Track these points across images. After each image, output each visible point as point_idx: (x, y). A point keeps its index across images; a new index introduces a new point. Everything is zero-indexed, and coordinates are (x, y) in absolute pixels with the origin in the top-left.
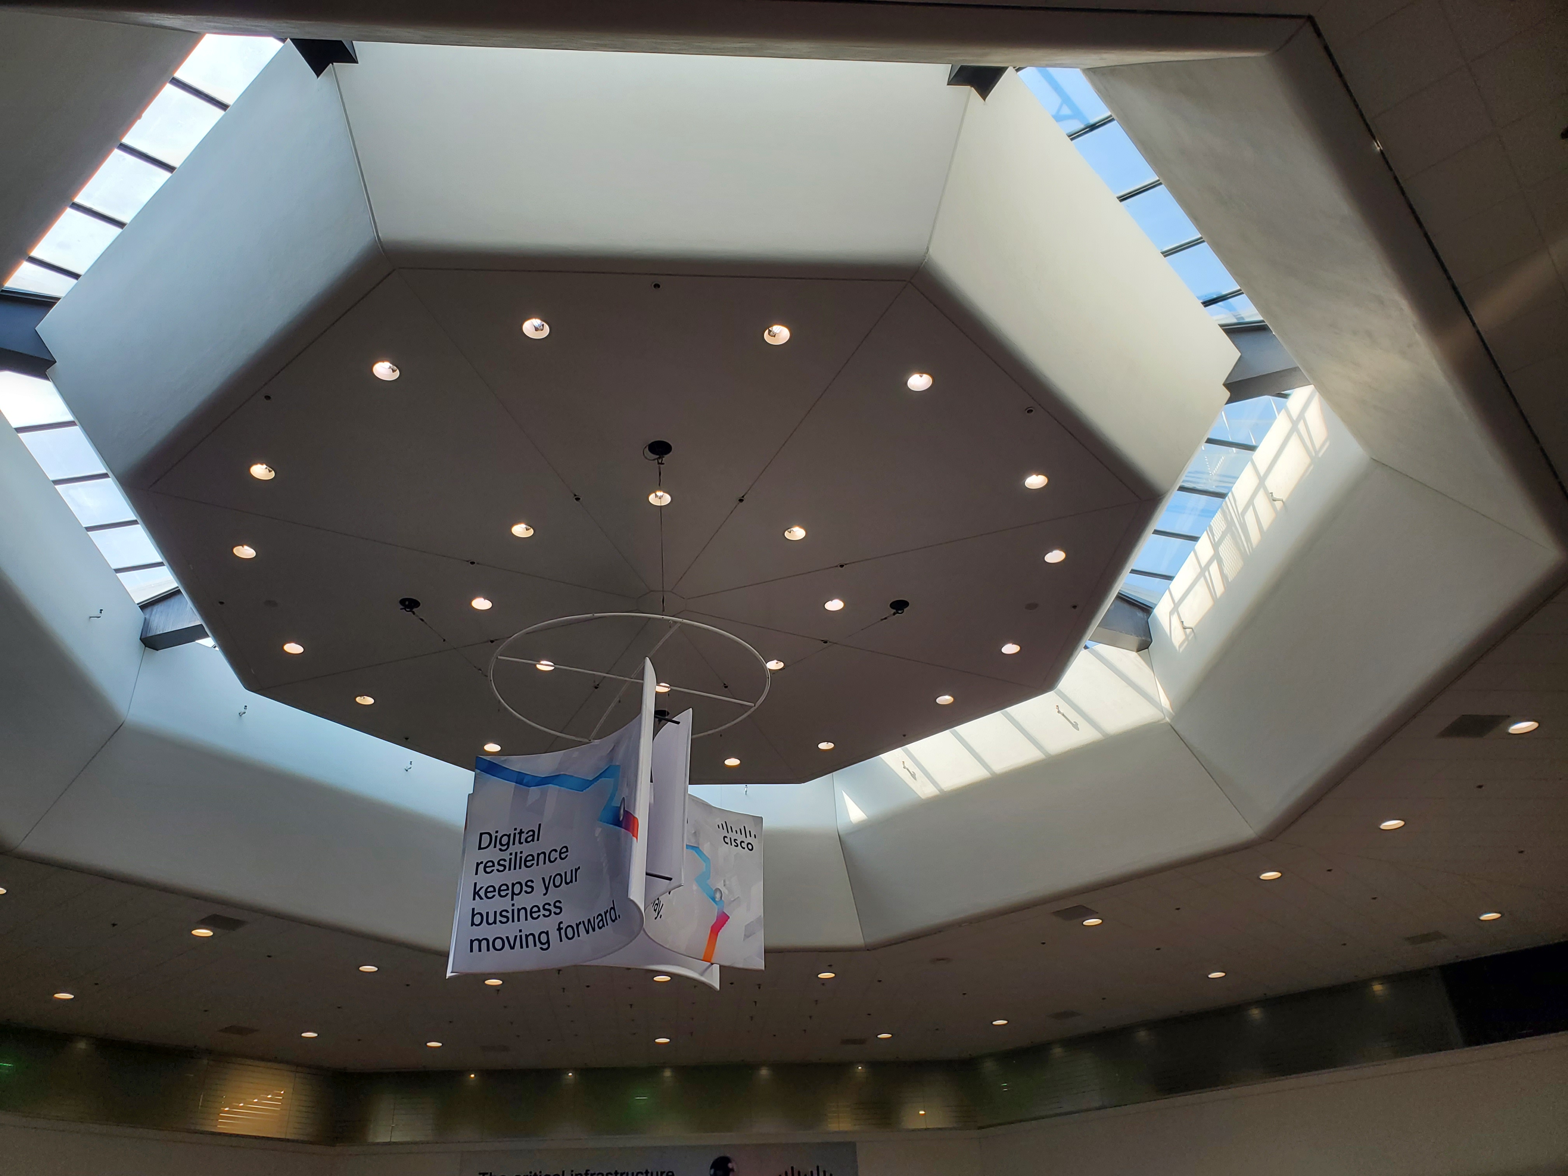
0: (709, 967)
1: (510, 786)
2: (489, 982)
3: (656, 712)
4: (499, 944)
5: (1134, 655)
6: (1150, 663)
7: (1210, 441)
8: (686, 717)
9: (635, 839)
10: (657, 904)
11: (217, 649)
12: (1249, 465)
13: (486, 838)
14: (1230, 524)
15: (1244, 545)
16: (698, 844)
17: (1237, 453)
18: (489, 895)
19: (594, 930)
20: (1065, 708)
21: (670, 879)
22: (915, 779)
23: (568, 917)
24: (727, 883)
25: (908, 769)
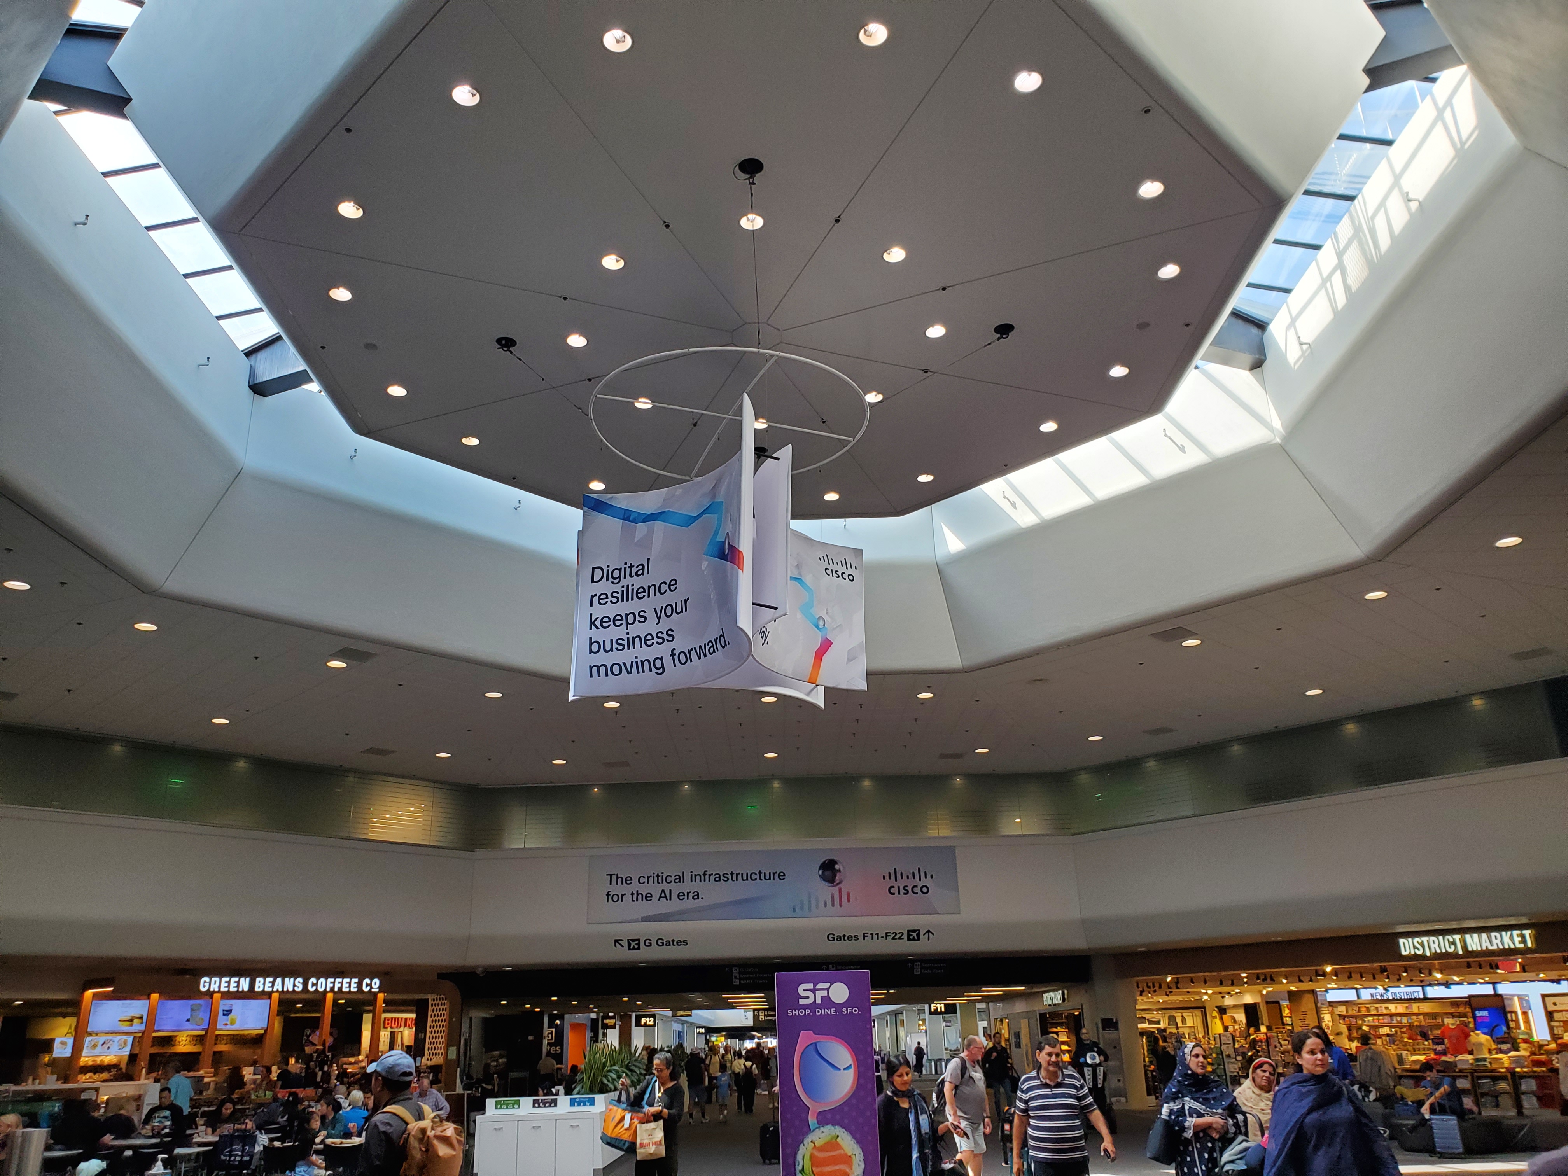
0: (814, 688)
1: (617, 523)
2: (607, 705)
3: (756, 449)
4: (616, 669)
5: (1246, 375)
6: (1263, 383)
7: (1342, 137)
8: (786, 453)
9: (740, 571)
10: (763, 632)
11: (322, 393)
12: (1384, 161)
13: (598, 572)
14: (1357, 230)
15: (1371, 253)
16: (801, 575)
17: (1372, 149)
18: (605, 625)
19: (705, 656)
20: (1172, 431)
21: (776, 608)
22: (1016, 508)
23: (681, 644)
24: (830, 611)
25: (1008, 499)
